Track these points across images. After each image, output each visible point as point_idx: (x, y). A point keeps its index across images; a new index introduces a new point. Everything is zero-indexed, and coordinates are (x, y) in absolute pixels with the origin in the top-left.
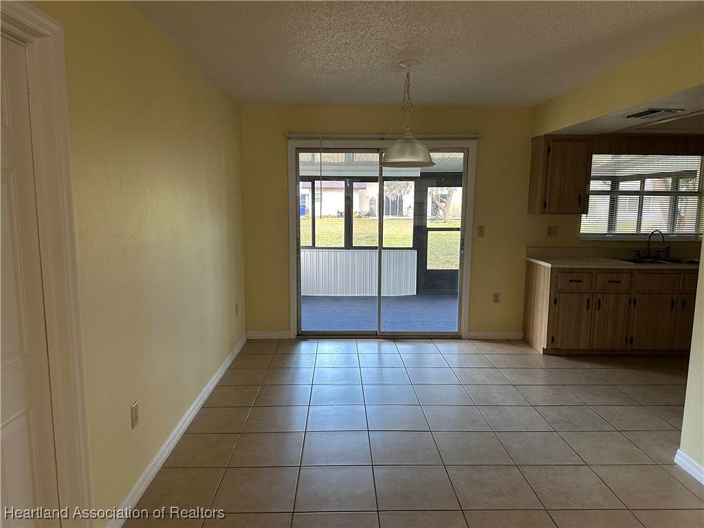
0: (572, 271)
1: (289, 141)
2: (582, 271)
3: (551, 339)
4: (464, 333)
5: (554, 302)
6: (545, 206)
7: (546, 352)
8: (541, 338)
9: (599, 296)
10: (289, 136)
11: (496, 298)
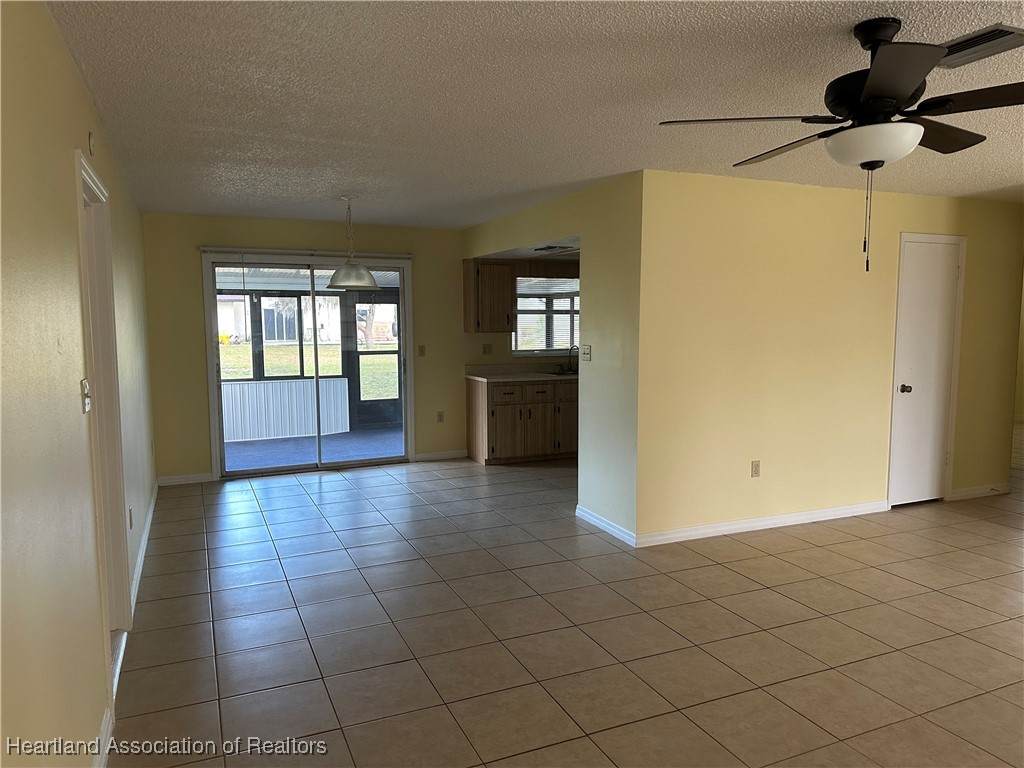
0: (506, 384)
1: (203, 255)
2: (514, 384)
3: (492, 450)
4: (411, 456)
5: (492, 414)
6: (478, 324)
7: (488, 462)
8: (483, 452)
9: (529, 406)
10: (203, 250)
11: (441, 418)
